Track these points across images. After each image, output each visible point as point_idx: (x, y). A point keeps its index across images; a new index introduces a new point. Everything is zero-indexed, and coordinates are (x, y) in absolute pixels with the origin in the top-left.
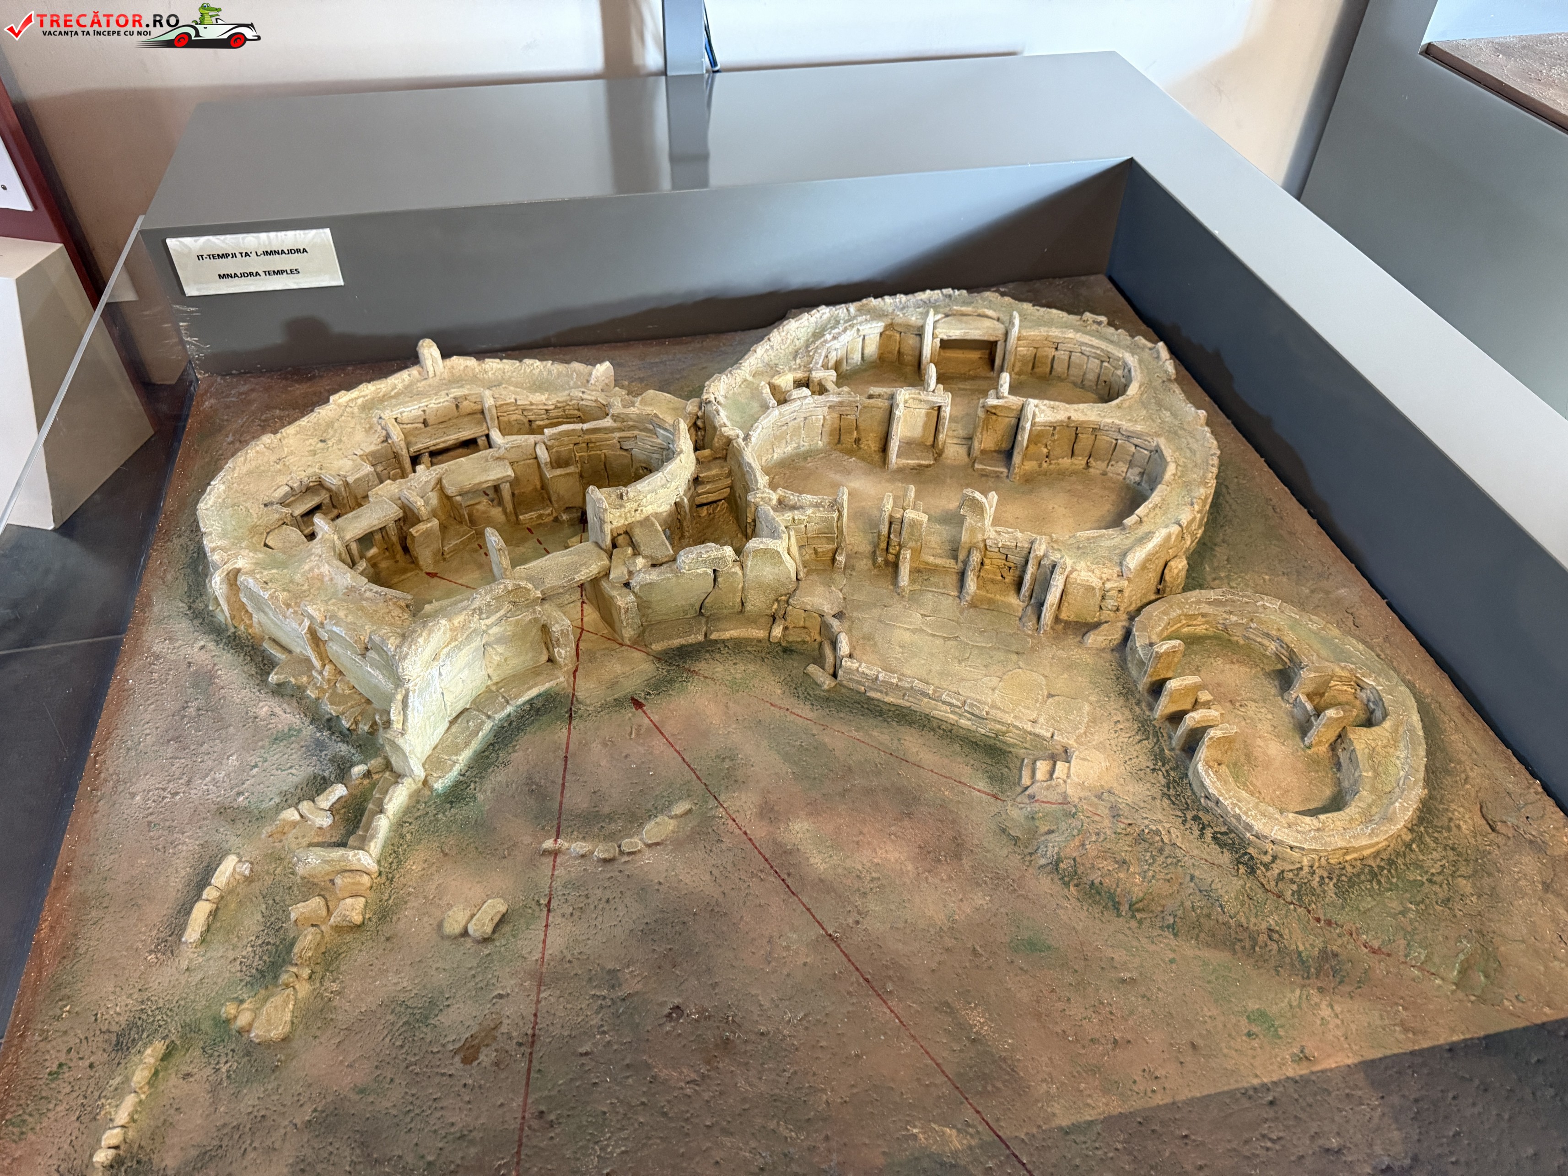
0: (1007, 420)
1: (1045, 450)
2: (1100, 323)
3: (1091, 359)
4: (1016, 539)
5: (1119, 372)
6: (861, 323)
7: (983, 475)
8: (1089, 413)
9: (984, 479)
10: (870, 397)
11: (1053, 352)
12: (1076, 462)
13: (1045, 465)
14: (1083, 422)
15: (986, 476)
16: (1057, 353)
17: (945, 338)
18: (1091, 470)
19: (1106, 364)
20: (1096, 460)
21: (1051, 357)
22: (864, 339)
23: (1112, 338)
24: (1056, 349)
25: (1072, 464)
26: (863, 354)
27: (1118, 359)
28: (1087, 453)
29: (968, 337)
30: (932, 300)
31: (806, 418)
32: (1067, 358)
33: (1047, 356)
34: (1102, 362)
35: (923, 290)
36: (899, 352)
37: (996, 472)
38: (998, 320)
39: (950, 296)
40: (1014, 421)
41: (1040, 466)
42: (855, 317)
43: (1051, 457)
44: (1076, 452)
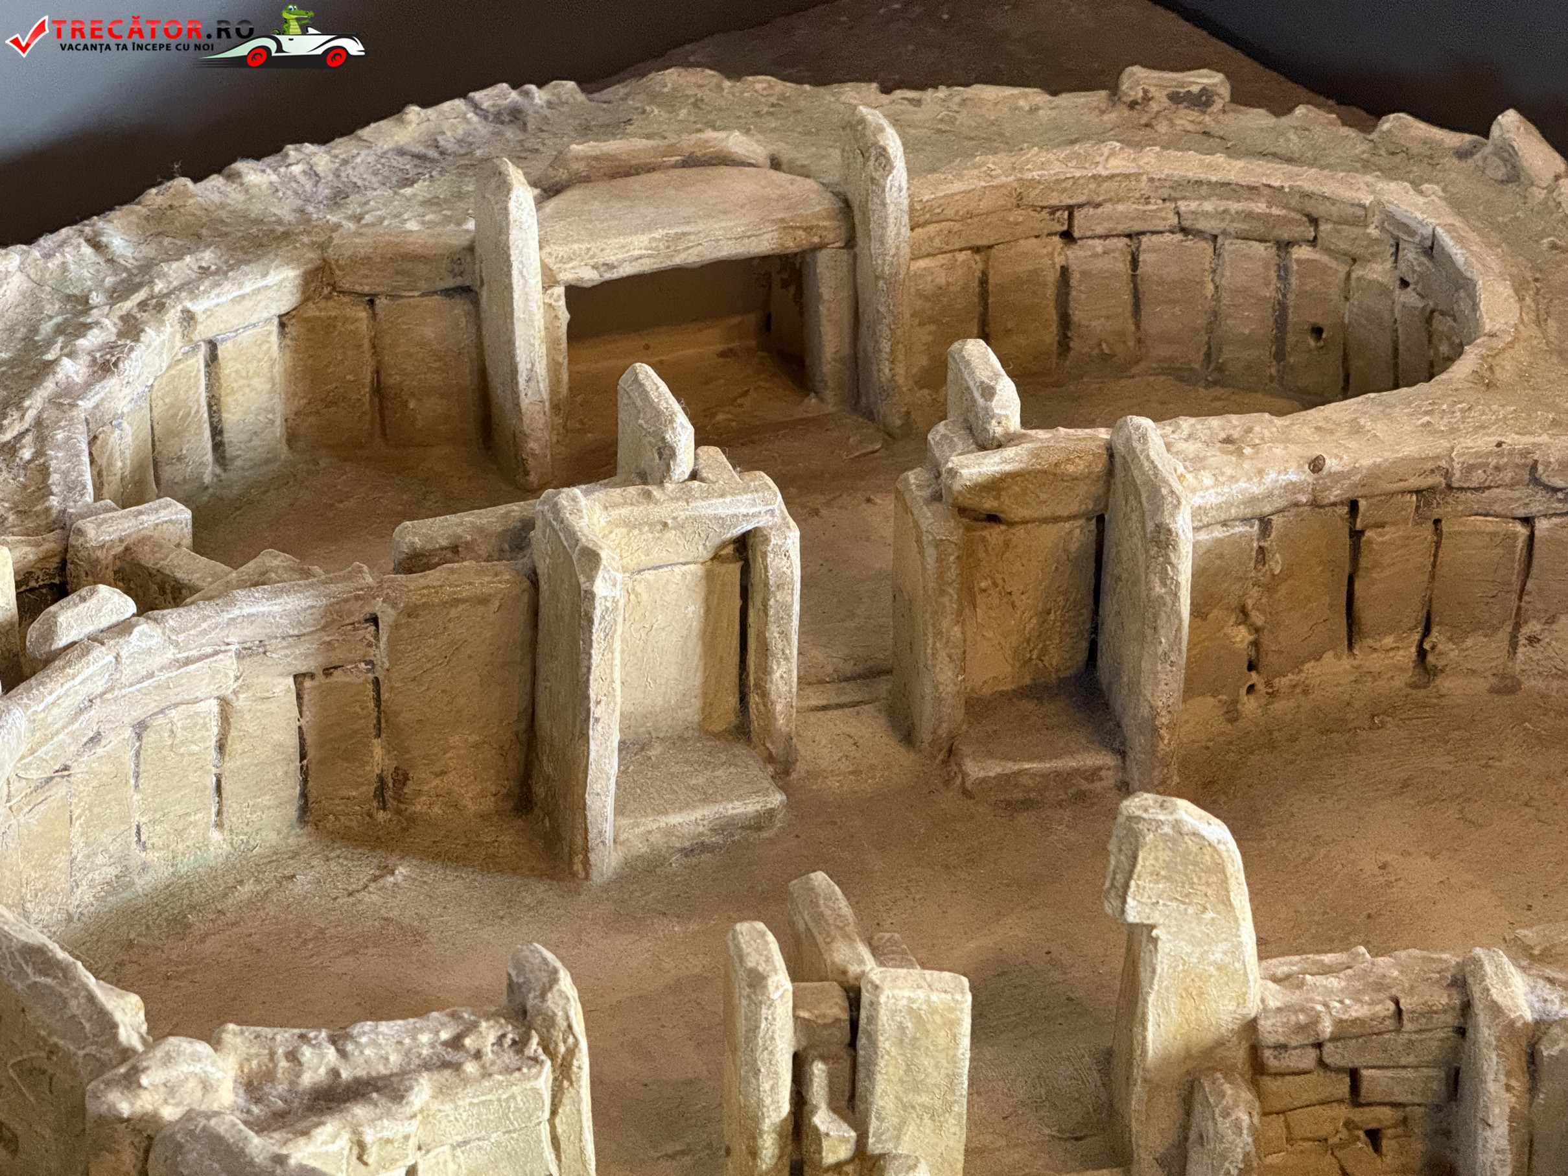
0: (1050, 535)
1: (1242, 636)
2: (1202, 100)
3: (1229, 246)
4: (1380, 986)
5: (1378, 271)
6: (189, 287)
7: (1013, 807)
8: (1381, 429)
9: (1024, 819)
10: (415, 562)
11: (1054, 253)
12: (1374, 662)
13: (1250, 706)
14: (1376, 474)
15: (1027, 804)
16: (1075, 255)
17: (589, 276)
18: (1445, 684)
19: (1302, 253)
20: (1458, 634)
21: (1052, 277)
22: (213, 358)
23: (1281, 146)
24: (1067, 236)
25: (1361, 675)
26: (217, 431)
27: (1359, 217)
28: (1413, 614)
29: (690, 255)
30: (448, 141)
31: (141, 728)
32: (1123, 267)
33: (1035, 276)
34: (1284, 246)
35: (391, 109)
36: (379, 390)
37: (1064, 778)
38: (775, 164)
39: (516, 115)
40: (1079, 534)
41: (1232, 714)
42: (147, 270)
43: (1270, 660)
44: (1367, 614)
